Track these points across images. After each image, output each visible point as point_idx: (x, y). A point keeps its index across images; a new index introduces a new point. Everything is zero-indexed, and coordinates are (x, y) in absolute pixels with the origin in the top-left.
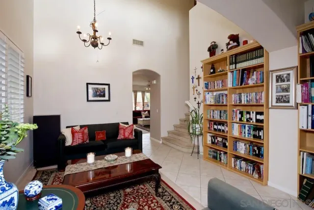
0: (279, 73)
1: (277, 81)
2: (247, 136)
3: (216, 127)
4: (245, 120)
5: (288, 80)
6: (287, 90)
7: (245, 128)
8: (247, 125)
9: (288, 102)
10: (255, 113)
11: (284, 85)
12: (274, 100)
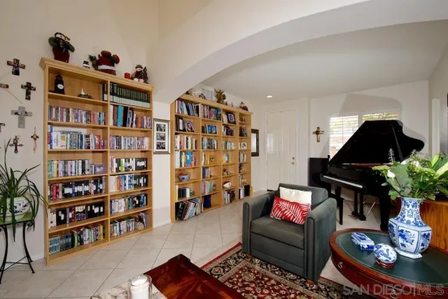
0: (159, 123)
1: (157, 130)
2: (127, 188)
3: (68, 190)
4: (124, 169)
5: (165, 130)
6: (163, 138)
7: (125, 179)
8: (127, 176)
9: (164, 148)
10: (134, 160)
11: (162, 133)
12: (155, 147)
